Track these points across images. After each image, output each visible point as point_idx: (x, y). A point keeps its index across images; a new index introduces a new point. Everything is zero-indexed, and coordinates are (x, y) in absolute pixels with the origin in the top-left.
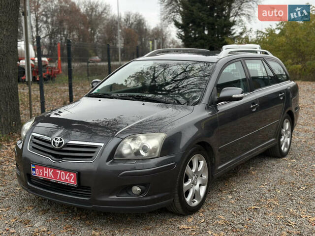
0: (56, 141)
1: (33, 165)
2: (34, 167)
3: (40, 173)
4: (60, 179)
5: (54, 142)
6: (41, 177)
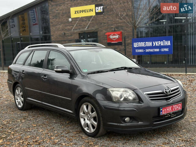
0: (167, 91)
1: (162, 108)
2: (161, 110)
3: (165, 111)
4: (175, 110)
5: (166, 92)
6: (165, 113)
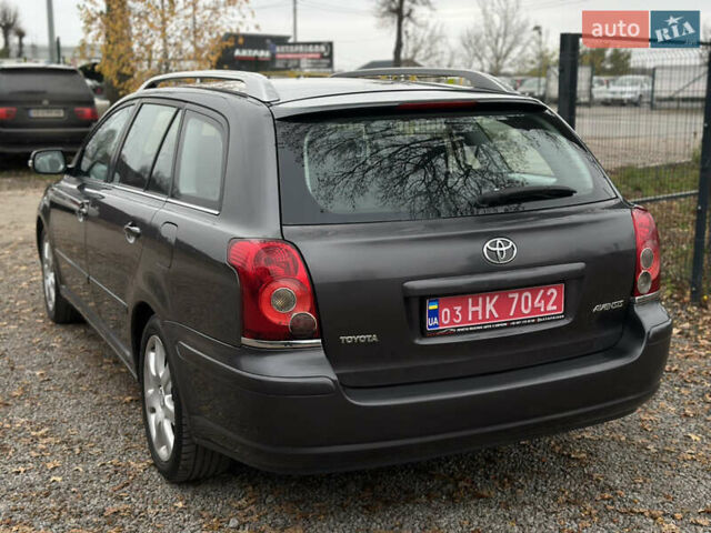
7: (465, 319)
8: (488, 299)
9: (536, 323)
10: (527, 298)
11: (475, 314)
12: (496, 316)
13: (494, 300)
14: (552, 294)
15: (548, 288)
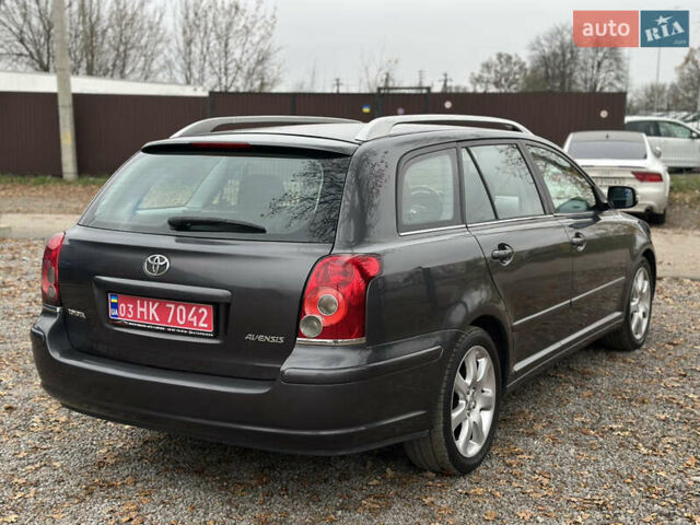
7: (135, 317)
8: (151, 304)
9: (188, 335)
10: (181, 310)
11: (142, 313)
12: (158, 319)
13: (156, 306)
14: (203, 313)
15: (200, 307)
